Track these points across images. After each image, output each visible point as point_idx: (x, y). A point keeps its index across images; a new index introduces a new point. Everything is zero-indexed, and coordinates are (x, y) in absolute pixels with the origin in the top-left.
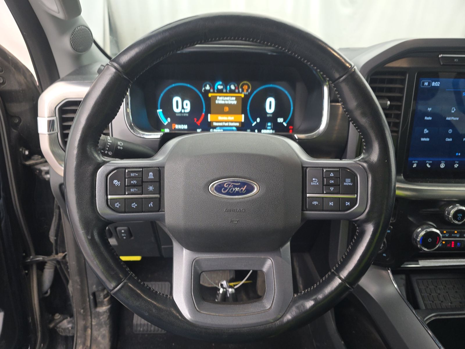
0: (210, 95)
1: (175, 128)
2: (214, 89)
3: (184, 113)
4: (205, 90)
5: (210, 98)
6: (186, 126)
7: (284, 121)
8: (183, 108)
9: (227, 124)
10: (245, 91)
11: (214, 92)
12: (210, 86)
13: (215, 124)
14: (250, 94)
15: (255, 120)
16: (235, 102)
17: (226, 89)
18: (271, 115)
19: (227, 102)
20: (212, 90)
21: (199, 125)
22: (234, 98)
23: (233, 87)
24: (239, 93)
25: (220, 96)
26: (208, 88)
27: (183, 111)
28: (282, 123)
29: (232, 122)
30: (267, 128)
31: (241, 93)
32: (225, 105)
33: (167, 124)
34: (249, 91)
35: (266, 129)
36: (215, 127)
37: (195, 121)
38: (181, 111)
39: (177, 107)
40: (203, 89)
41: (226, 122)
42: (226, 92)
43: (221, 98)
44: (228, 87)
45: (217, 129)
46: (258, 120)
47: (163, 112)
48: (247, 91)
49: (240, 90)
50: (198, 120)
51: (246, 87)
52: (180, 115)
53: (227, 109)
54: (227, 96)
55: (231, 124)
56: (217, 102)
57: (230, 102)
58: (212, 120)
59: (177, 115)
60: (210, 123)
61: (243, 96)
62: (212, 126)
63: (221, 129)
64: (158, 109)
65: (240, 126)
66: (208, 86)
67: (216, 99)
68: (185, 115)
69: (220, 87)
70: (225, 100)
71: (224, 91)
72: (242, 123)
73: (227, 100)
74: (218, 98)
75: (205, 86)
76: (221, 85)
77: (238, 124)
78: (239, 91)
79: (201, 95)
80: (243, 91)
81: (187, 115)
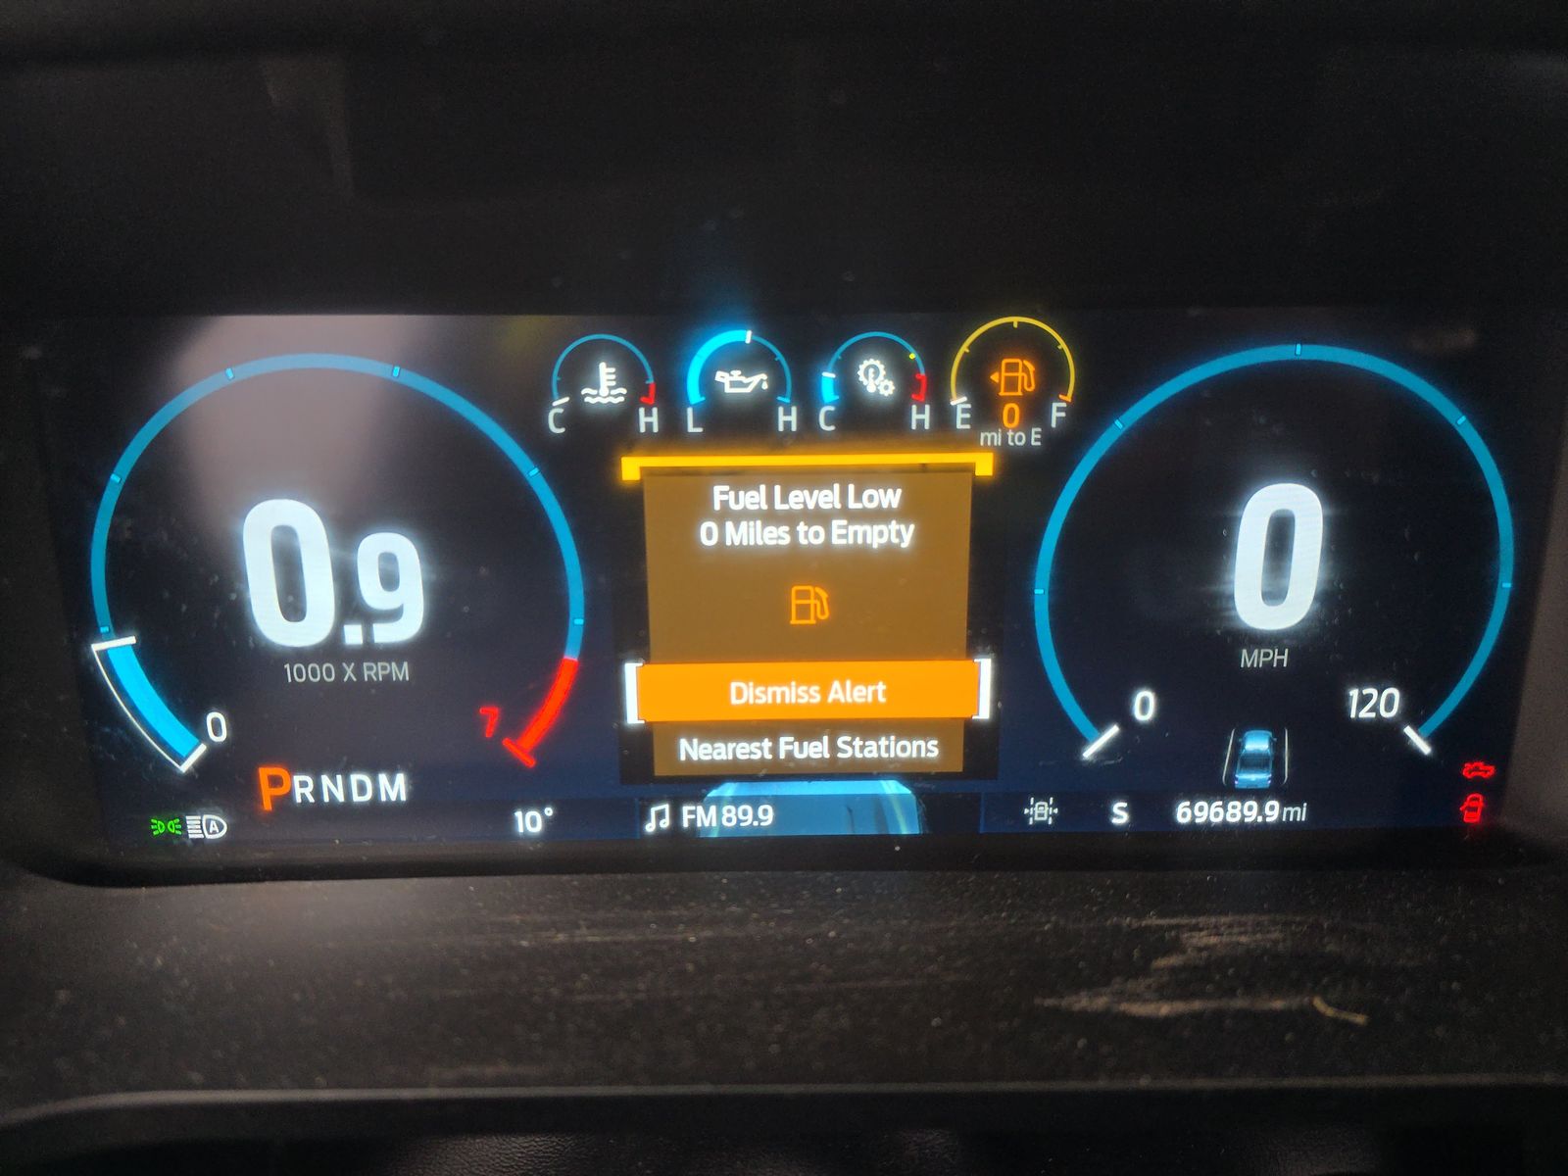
0: (631, 468)
1: (285, 802)
2: (670, 399)
3: (370, 651)
4: (576, 416)
5: (634, 498)
6: (401, 779)
7: (1415, 712)
8: (350, 606)
9: (816, 750)
10: (1011, 412)
11: (672, 435)
12: (630, 375)
13: (694, 751)
14: (1062, 450)
15: (1109, 706)
16: (902, 535)
17: (807, 400)
18: (1281, 658)
19: (810, 536)
20: (649, 420)
21: (531, 763)
22: (892, 498)
23: (876, 380)
24: (943, 430)
25: (740, 478)
26: (605, 388)
27: (353, 635)
28: (1385, 733)
29: (868, 727)
30: (1231, 778)
31: (968, 442)
32: (794, 564)
33: (202, 766)
34: (1057, 413)
35: (1228, 791)
36: (697, 784)
37: (489, 732)
38: (337, 635)
39: (293, 606)
40: (560, 403)
41: (806, 729)
42: (808, 435)
43: (753, 499)
44: (828, 377)
45: (719, 802)
46: (1144, 705)
47: (150, 656)
48: (1035, 409)
49: (960, 402)
50: (514, 725)
51: (1018, 374)
52: (323, 673)
53: (813, 604)
54: (815, 478)
55: (852, 748)
56: (708, 534)
57: (843, 535)
58: (658, 716)
59: (293, 673)
60: (643, 743)
61: (985, 466)
62: (660, 770)
63: (755, 802)
64: (91, 632)
65: (957, 766)
66: (606, 373)
67: (701, 507)
68: (374, 671)
69: (740, 384)
70: (790, 519)
71: (787, 418)
72: (972, 731)
73: (821, 517)
74: (720, 494)
75: (578, 374)
76: (748, 359)
77: (928, 750)
78: (943, 415)
79: (533, 474)
80: (986, 410)
81: (402, 672)
